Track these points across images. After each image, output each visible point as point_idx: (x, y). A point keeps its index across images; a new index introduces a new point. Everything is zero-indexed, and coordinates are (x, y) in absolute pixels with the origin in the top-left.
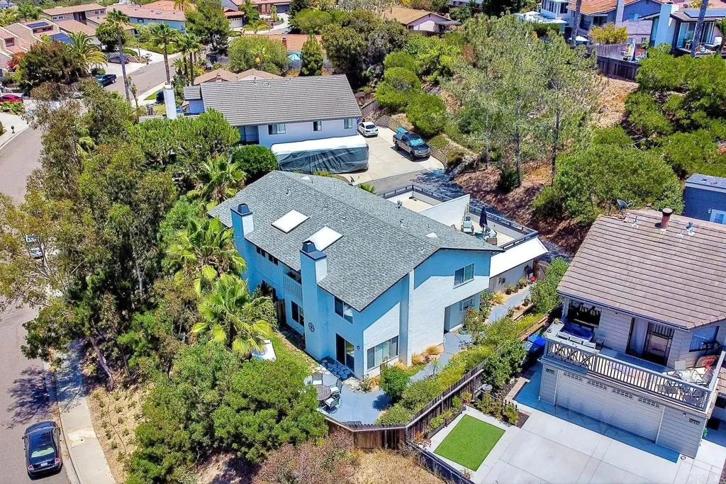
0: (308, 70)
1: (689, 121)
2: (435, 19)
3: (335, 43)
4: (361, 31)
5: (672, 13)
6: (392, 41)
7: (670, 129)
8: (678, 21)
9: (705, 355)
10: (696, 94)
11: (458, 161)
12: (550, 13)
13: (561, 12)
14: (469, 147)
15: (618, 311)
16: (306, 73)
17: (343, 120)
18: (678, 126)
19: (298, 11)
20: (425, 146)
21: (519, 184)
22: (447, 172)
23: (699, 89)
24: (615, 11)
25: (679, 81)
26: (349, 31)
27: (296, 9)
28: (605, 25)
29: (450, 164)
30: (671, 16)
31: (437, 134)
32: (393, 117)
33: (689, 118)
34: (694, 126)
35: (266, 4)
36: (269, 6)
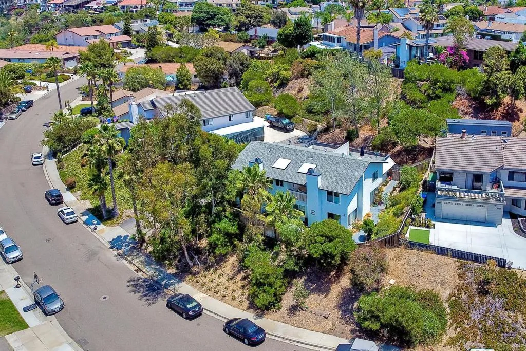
0: (183, 86)
1: (434, 95)
2: (248, 48)
3: (205, 67)
4: (219, 59)
5: (407, 42)
6: (242, 64)
7: (426, 99)
8: (410, 47)
9: (495, 184)
10: (436, 82)
11: (315, 130)
12: (331, 43)
13: (338, 42)
14: (317, 121)
15: (460, 172)
16: (182, 87)
17: (245, 113)
18: (430, 98)
19: (153, 47)
20: (290, 123)
21: (358, 136)
22: (310, 136)
23: (437, 79)
24: (373, 42)
25: (426, 77)
26: (212, 59)
27: (151, 46)
28: (370, 49)
29: (310, 132)
30: (407, 44)
31: (294, 116)
32: (259, 109)
33: (434, 93)
34: (438, 97)
35: (113, 43)
36: (115, 44)
